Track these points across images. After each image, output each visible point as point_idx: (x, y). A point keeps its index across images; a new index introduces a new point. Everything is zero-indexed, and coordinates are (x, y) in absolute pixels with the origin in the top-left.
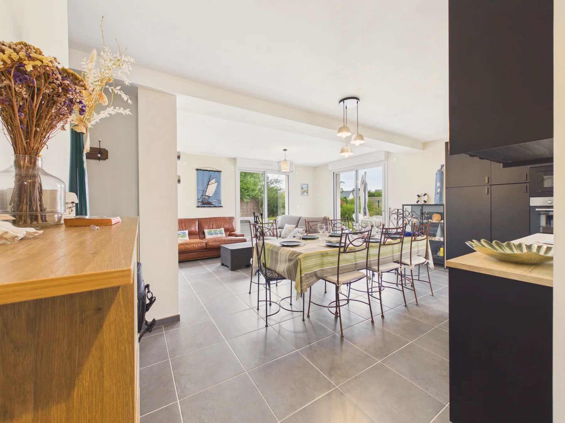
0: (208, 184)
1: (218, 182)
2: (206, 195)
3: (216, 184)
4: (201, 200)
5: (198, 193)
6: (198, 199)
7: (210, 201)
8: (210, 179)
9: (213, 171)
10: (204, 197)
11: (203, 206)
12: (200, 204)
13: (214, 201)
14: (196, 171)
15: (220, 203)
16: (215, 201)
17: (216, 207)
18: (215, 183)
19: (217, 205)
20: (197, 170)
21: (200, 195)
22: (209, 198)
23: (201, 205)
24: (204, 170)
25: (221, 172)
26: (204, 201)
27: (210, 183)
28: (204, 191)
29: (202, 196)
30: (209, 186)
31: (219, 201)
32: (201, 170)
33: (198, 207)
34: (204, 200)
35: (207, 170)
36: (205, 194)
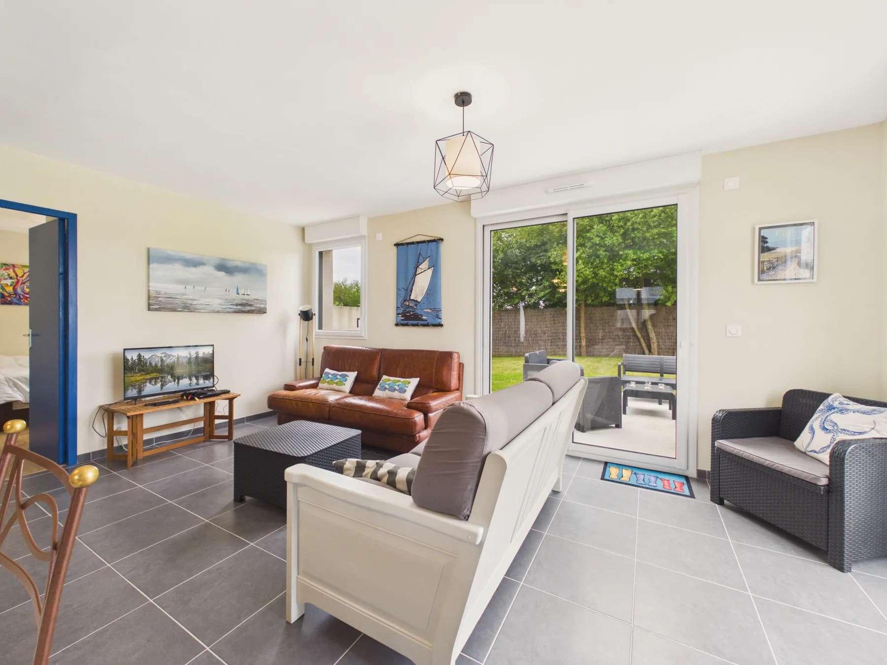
0: (415, 275)
1: (435, 266)
2: (411, 298)
3: (430, 272)
4: (402, 309)
5: (398, 295)
6: (398, 308)
7: (419, 312)
8: (418, 262)
9: (423, 242)
10: (408, 304)
11: (405, 322)
12: (400, 318)
13: (425, 312)
14: (395, 249)
15: (438, 317)
16: (428, 312)
17: (427, 325)
18: (429, 268)
19: (431, 321)
20: (397, 245)
21: (401, 299)
22: (416, 305)
23: (402, 320)
24: (408, 244)
25: (442, 240)
26: (408, 312)
27: (419, 271)
28: (407, 290)
29: (405, 301)
30: (417, 276)
31: (437, 312)
32: (402, 244)
33: (397, 325)
34: (407, 310)
35: (413, 243)
36: (410, 295)
